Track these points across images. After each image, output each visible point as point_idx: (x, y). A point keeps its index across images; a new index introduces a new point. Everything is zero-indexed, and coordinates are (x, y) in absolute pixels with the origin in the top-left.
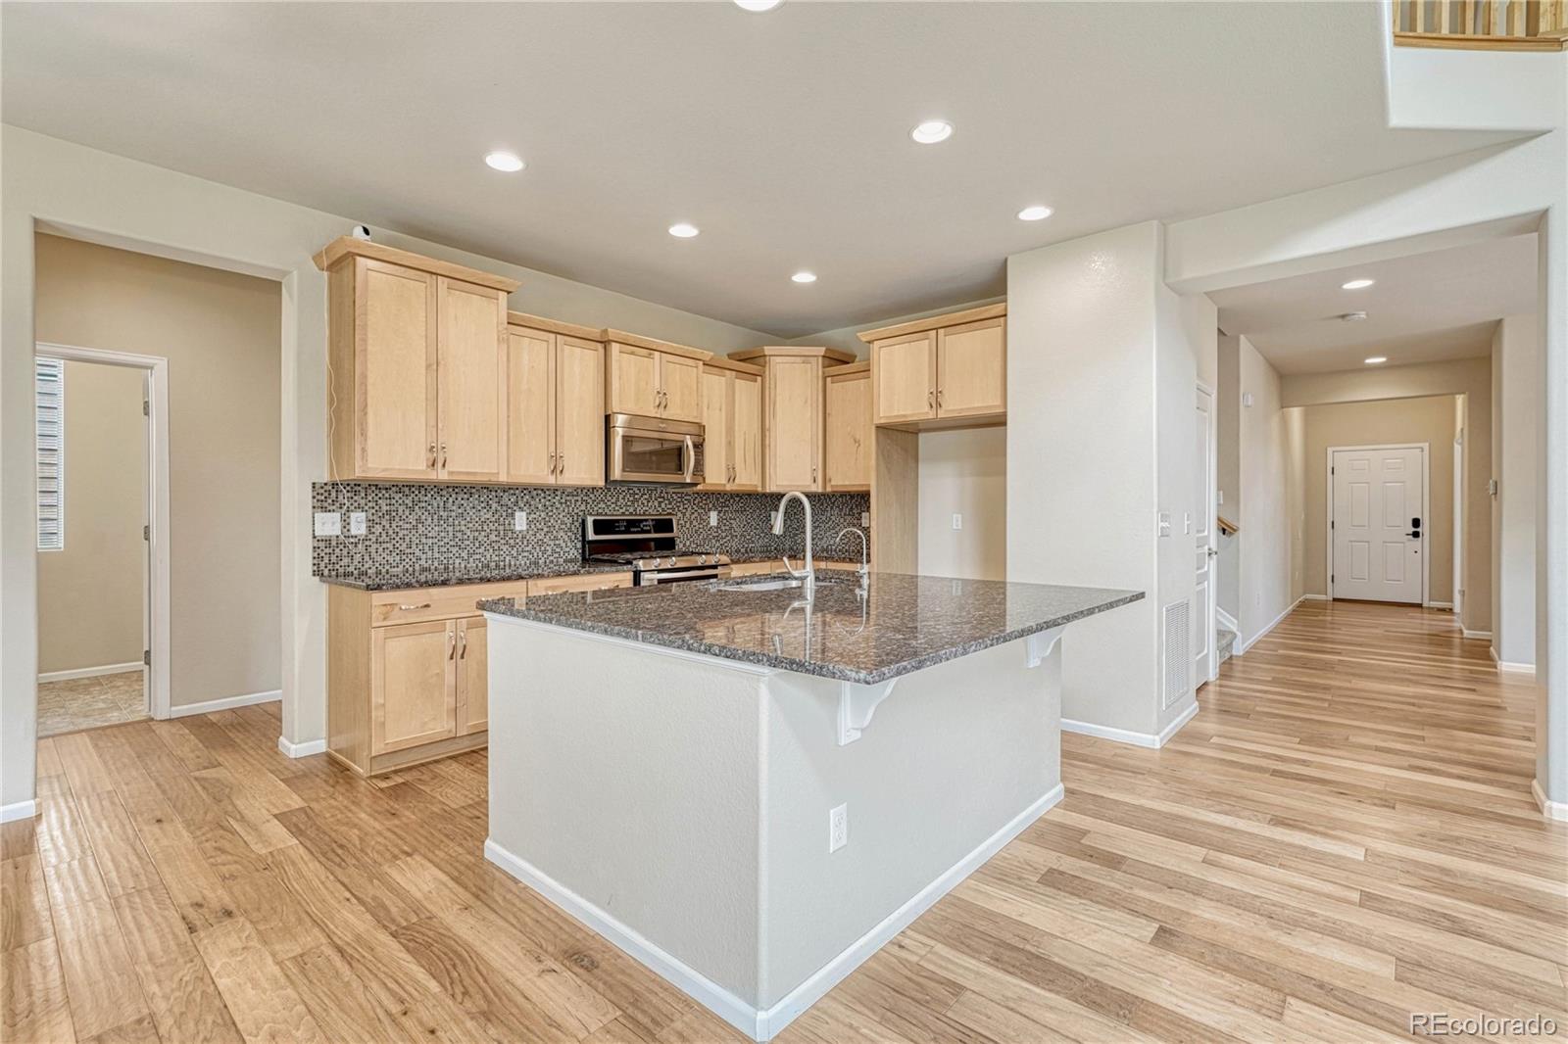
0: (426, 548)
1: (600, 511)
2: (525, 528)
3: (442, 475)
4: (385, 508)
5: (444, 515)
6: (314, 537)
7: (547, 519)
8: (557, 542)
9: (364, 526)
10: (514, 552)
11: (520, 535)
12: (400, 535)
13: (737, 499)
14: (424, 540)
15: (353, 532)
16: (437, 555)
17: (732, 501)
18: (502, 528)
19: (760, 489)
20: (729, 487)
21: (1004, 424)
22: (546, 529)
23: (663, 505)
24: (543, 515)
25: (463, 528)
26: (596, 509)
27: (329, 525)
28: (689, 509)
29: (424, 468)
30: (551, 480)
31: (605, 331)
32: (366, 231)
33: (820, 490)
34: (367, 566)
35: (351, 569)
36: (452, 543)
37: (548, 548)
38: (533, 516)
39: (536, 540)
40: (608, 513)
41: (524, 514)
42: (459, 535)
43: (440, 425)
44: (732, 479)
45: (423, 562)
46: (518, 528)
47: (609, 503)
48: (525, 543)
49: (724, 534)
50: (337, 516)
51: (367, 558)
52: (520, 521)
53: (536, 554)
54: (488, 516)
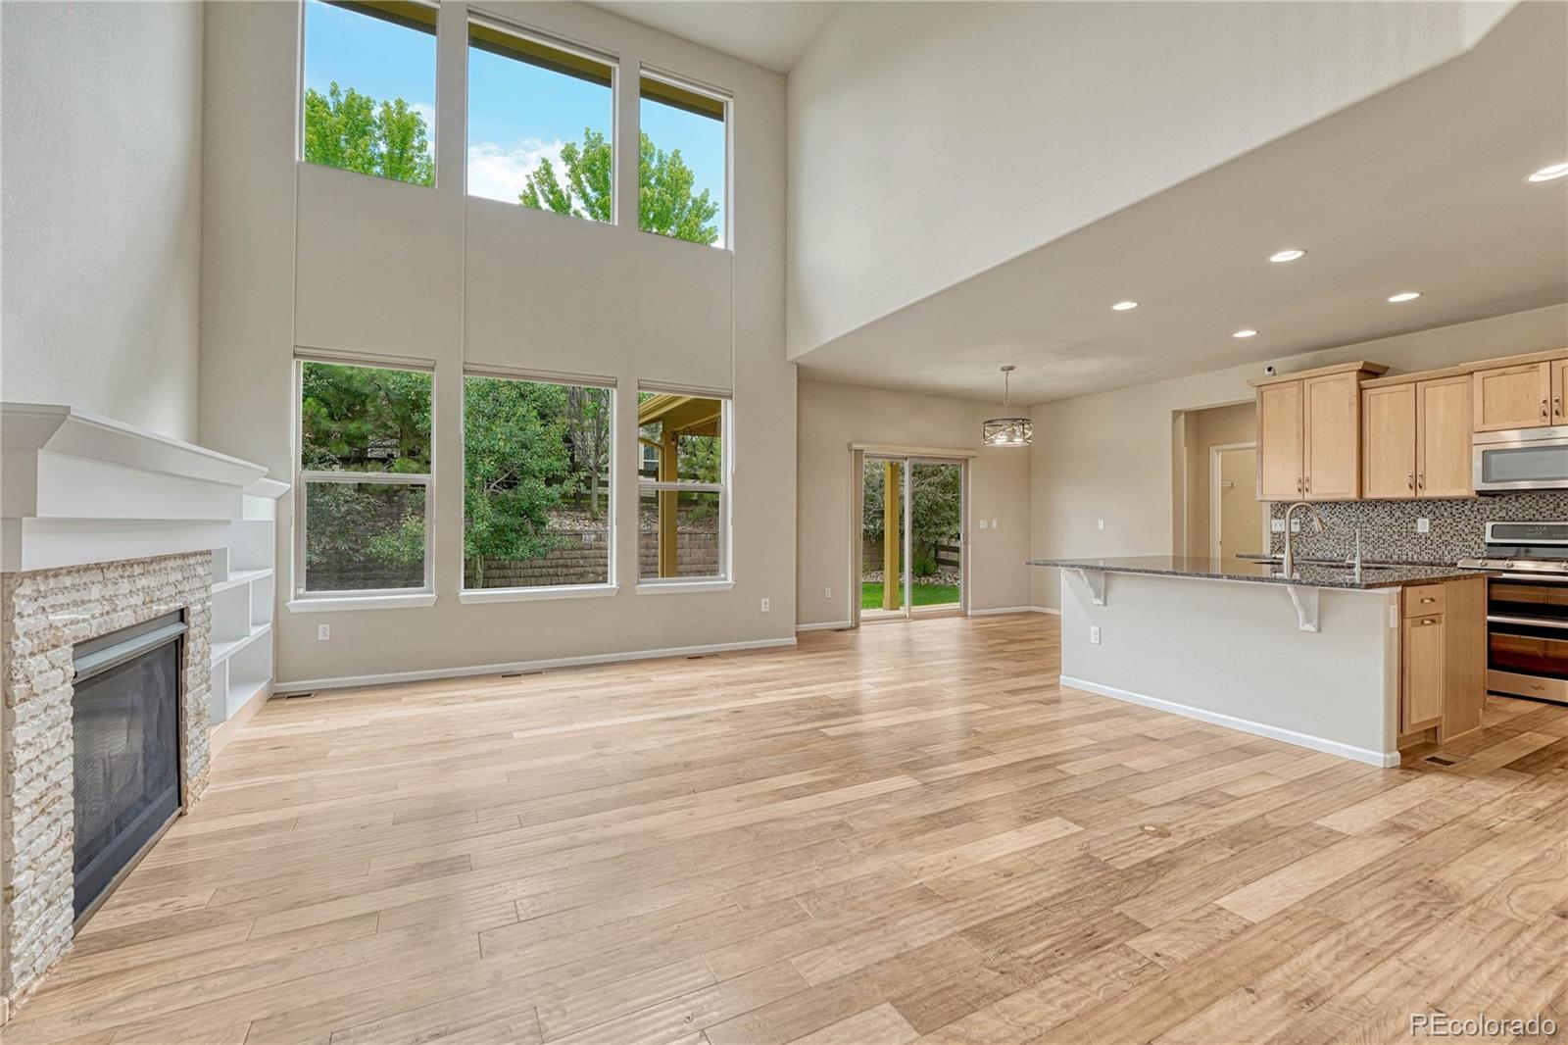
2: (1427, 530)
3: (1307, 496)
5: (1354, 520)
6: (1272, 532)
7: (1454, 524)
8: (1467, 544)
9: (1298, 526)
10: (1418, 549)
11: (1423, 537)
18: (1405, 530)
22: (1452, 532)
24: (1449, 521)
25: (1369, 530)
26: (1520, 515)
27: (1280, 525)
29: (1296, 492)
30: (1411, 494)
32: (1270, 369)
34: (1300, 550)
37: (1454, 548)
38: (1438, 521)
39: (1440, 541)
41: (1427, 520)
43: (1306, 467)
46: (1420, 530)
47: (1543, 510)
50: (1284, 521)
51: (1301, 545)
52: (1423, 525)
53: (1440, 552)
54: (1391, 522)
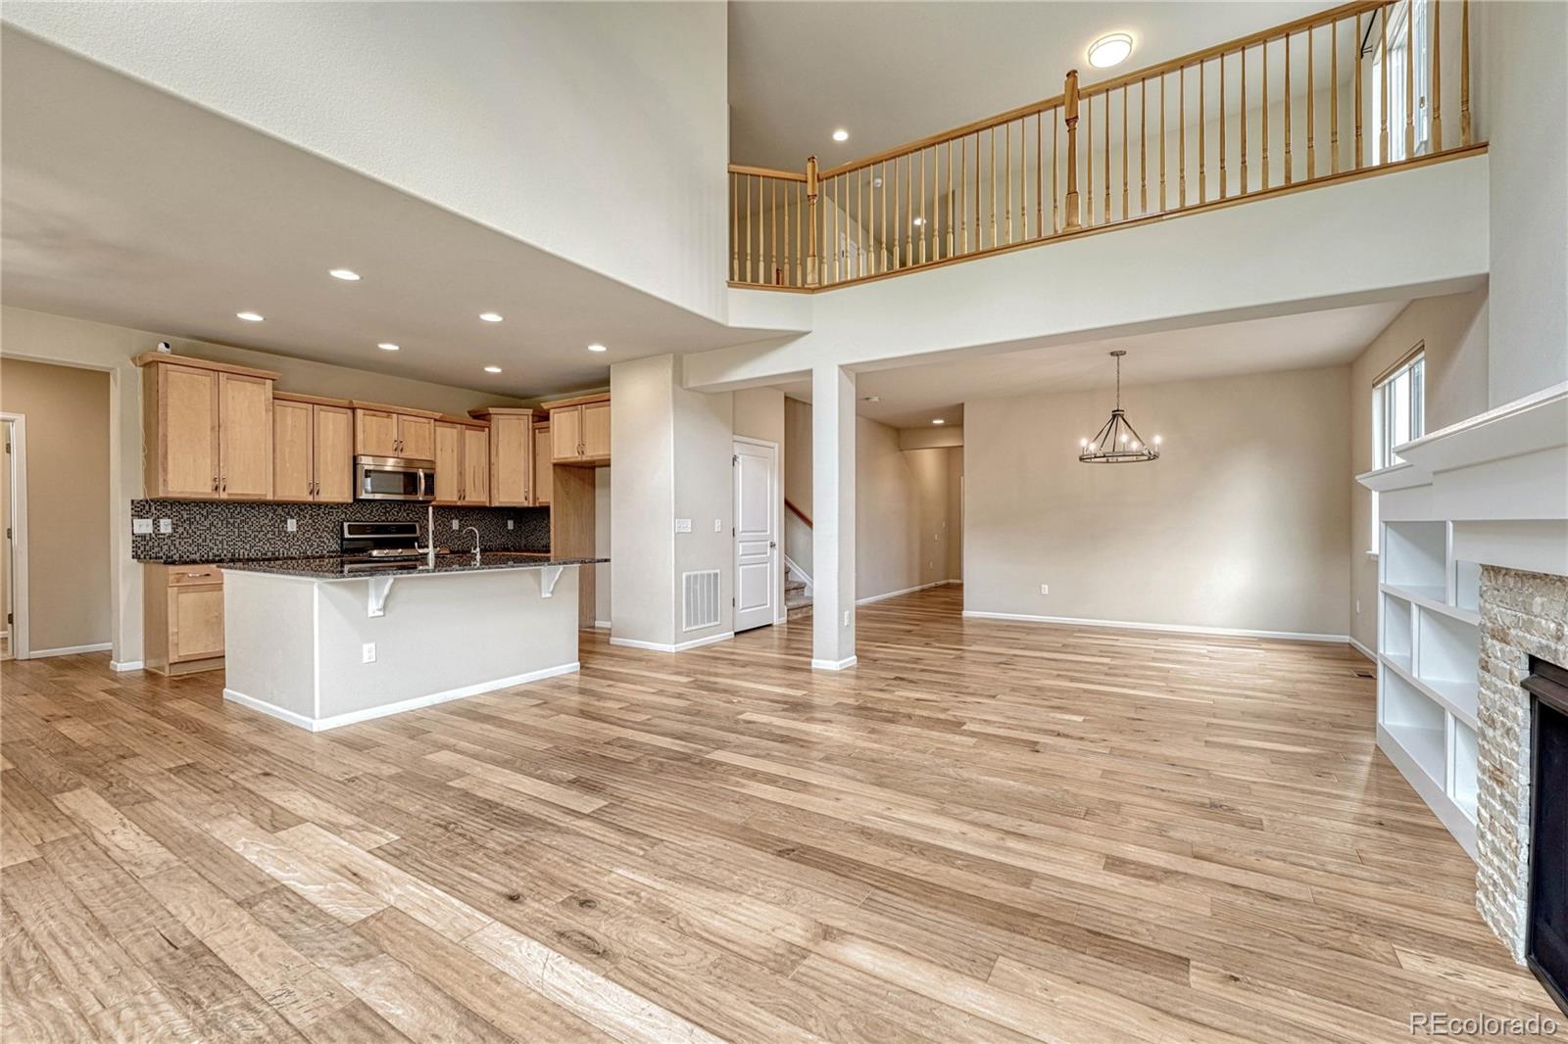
0: (218, 542)
1: (356, 519)
2: (295, 530)
3: (224, 496)
4: (185, 516)
5: (231, 521)
6: (133, 534)
8: (322, 539)
9: (170, 527)
10: (287, 546)
11: (292, 535)
12: (198, 533)
13: (477, 512)
14: (215, 537)
15: (162, 531)
16: (225, 547)
17: (472, 512)
18: (277, 530)
19: (488, 504)
20: (459, 504)
21: (609, 466)
22: (312, 531)
23: (411, 515)
24: (310, 521)
25: (246, 529)
26: (353, 517)
27: (144, 526)
29: (210, 491)
30: (310, 499)
31: (351, 402)
32: (167, 346)
33: (531, 505)
34: (172, 553)
35: (161, 554)
36: (237, 539)
37: (314, 543)
38: (302, 522)
39: (304, 538)
40: (363, 520)
41: (295, 520)
42: (243, 534)
43: (221, 464)
44: (462, 497)
45: (215, 551)
46: (289, 530)
47: (364, 514)
48: (296, 540)
50: (150, 521)
51: (172, 548)
52: (292, 525)
53: (304, 547)
54: (266, 522)
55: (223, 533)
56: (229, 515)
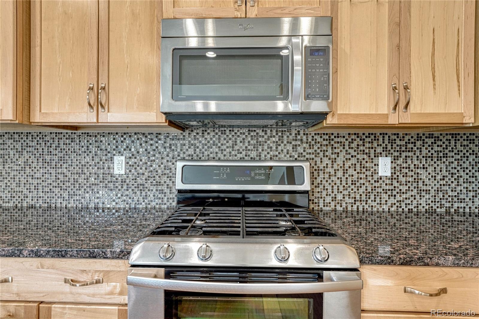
1: (211, 156)
5: (48, 158)
7: (149, 163)
8: (160, 188)
10: (114, 195)
11: (120, 180)
13: (430, 141)
16: (41, 194)
17: (419, 143)
18: (101, 172)
20: (393, 120)
22: (147, 174)
23: (300, 150)
26: (206, 153)
28: (342, 155)
36: (54, 184)
37: (149, 193)
38: (133, 160)
39: (136, 185)
40: (222, 158)
41: (123, 158)
42: (61, 177)
45: (29, 200)
46: (116, 172)
47: (224, 147)
48: (125, 187)
49: (404, 188)
52: (119, 165)
53: (136, 199)
54: (88, 159)
55: (38, 175)
56: (46, 150)
